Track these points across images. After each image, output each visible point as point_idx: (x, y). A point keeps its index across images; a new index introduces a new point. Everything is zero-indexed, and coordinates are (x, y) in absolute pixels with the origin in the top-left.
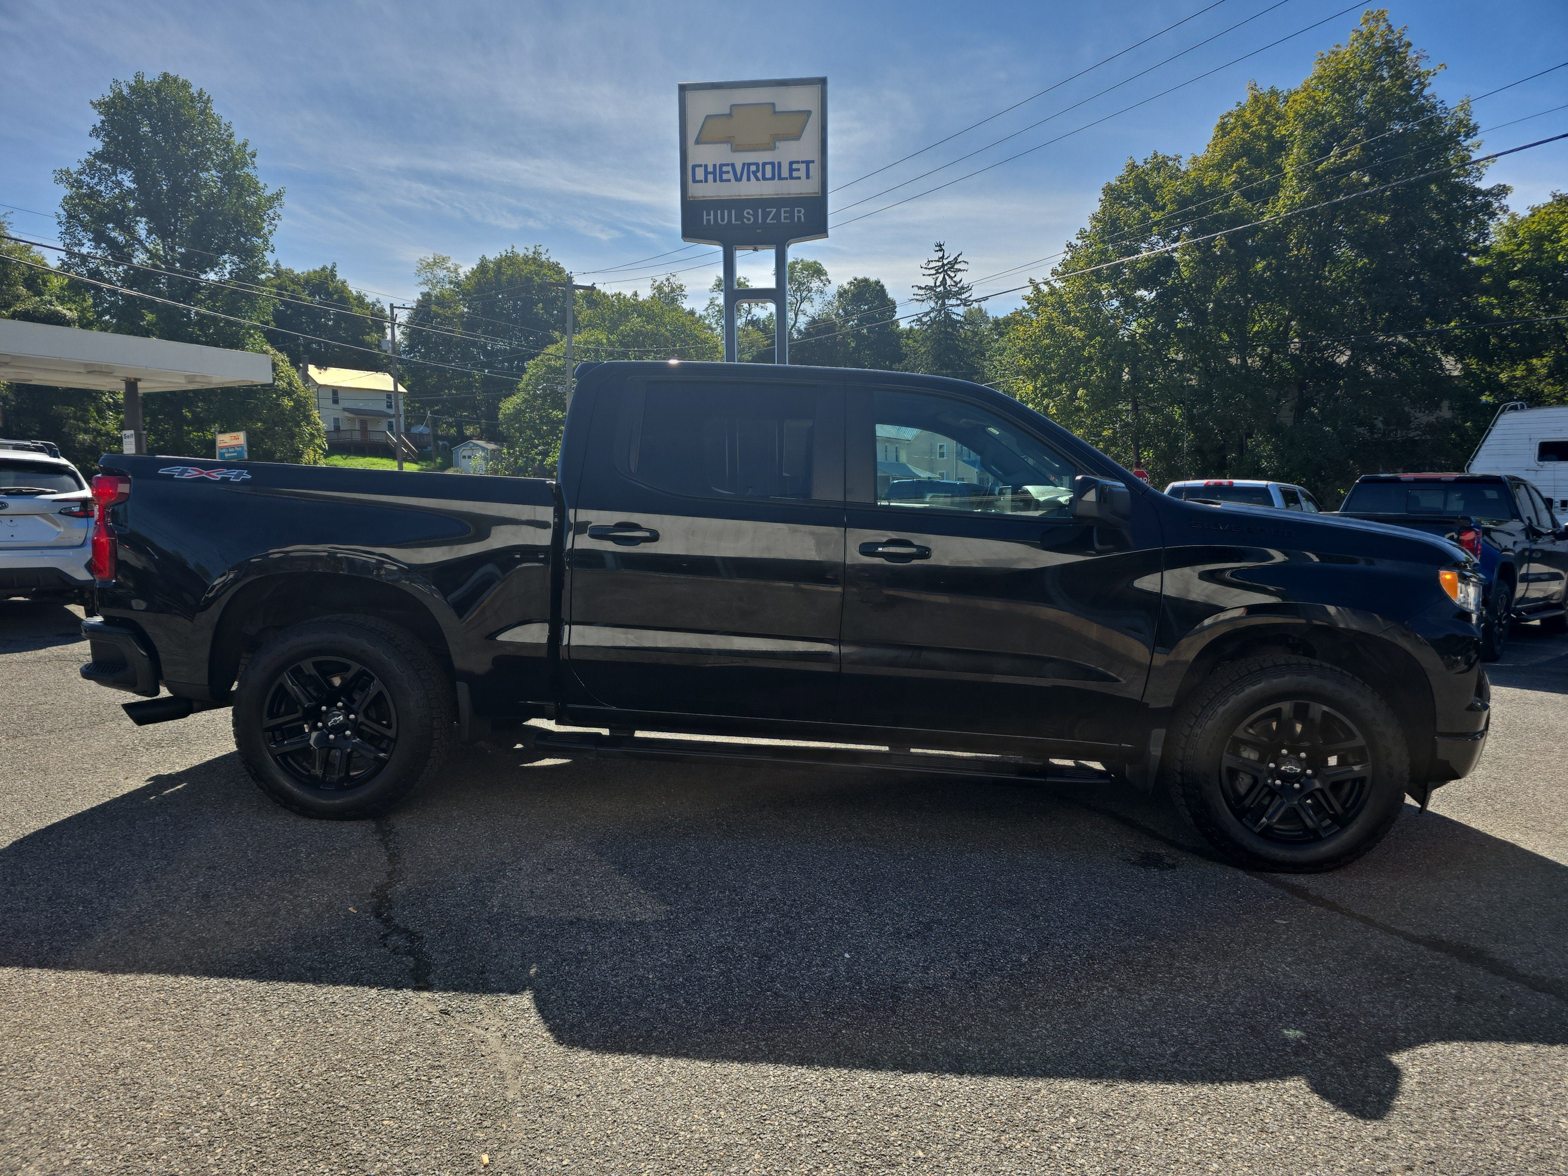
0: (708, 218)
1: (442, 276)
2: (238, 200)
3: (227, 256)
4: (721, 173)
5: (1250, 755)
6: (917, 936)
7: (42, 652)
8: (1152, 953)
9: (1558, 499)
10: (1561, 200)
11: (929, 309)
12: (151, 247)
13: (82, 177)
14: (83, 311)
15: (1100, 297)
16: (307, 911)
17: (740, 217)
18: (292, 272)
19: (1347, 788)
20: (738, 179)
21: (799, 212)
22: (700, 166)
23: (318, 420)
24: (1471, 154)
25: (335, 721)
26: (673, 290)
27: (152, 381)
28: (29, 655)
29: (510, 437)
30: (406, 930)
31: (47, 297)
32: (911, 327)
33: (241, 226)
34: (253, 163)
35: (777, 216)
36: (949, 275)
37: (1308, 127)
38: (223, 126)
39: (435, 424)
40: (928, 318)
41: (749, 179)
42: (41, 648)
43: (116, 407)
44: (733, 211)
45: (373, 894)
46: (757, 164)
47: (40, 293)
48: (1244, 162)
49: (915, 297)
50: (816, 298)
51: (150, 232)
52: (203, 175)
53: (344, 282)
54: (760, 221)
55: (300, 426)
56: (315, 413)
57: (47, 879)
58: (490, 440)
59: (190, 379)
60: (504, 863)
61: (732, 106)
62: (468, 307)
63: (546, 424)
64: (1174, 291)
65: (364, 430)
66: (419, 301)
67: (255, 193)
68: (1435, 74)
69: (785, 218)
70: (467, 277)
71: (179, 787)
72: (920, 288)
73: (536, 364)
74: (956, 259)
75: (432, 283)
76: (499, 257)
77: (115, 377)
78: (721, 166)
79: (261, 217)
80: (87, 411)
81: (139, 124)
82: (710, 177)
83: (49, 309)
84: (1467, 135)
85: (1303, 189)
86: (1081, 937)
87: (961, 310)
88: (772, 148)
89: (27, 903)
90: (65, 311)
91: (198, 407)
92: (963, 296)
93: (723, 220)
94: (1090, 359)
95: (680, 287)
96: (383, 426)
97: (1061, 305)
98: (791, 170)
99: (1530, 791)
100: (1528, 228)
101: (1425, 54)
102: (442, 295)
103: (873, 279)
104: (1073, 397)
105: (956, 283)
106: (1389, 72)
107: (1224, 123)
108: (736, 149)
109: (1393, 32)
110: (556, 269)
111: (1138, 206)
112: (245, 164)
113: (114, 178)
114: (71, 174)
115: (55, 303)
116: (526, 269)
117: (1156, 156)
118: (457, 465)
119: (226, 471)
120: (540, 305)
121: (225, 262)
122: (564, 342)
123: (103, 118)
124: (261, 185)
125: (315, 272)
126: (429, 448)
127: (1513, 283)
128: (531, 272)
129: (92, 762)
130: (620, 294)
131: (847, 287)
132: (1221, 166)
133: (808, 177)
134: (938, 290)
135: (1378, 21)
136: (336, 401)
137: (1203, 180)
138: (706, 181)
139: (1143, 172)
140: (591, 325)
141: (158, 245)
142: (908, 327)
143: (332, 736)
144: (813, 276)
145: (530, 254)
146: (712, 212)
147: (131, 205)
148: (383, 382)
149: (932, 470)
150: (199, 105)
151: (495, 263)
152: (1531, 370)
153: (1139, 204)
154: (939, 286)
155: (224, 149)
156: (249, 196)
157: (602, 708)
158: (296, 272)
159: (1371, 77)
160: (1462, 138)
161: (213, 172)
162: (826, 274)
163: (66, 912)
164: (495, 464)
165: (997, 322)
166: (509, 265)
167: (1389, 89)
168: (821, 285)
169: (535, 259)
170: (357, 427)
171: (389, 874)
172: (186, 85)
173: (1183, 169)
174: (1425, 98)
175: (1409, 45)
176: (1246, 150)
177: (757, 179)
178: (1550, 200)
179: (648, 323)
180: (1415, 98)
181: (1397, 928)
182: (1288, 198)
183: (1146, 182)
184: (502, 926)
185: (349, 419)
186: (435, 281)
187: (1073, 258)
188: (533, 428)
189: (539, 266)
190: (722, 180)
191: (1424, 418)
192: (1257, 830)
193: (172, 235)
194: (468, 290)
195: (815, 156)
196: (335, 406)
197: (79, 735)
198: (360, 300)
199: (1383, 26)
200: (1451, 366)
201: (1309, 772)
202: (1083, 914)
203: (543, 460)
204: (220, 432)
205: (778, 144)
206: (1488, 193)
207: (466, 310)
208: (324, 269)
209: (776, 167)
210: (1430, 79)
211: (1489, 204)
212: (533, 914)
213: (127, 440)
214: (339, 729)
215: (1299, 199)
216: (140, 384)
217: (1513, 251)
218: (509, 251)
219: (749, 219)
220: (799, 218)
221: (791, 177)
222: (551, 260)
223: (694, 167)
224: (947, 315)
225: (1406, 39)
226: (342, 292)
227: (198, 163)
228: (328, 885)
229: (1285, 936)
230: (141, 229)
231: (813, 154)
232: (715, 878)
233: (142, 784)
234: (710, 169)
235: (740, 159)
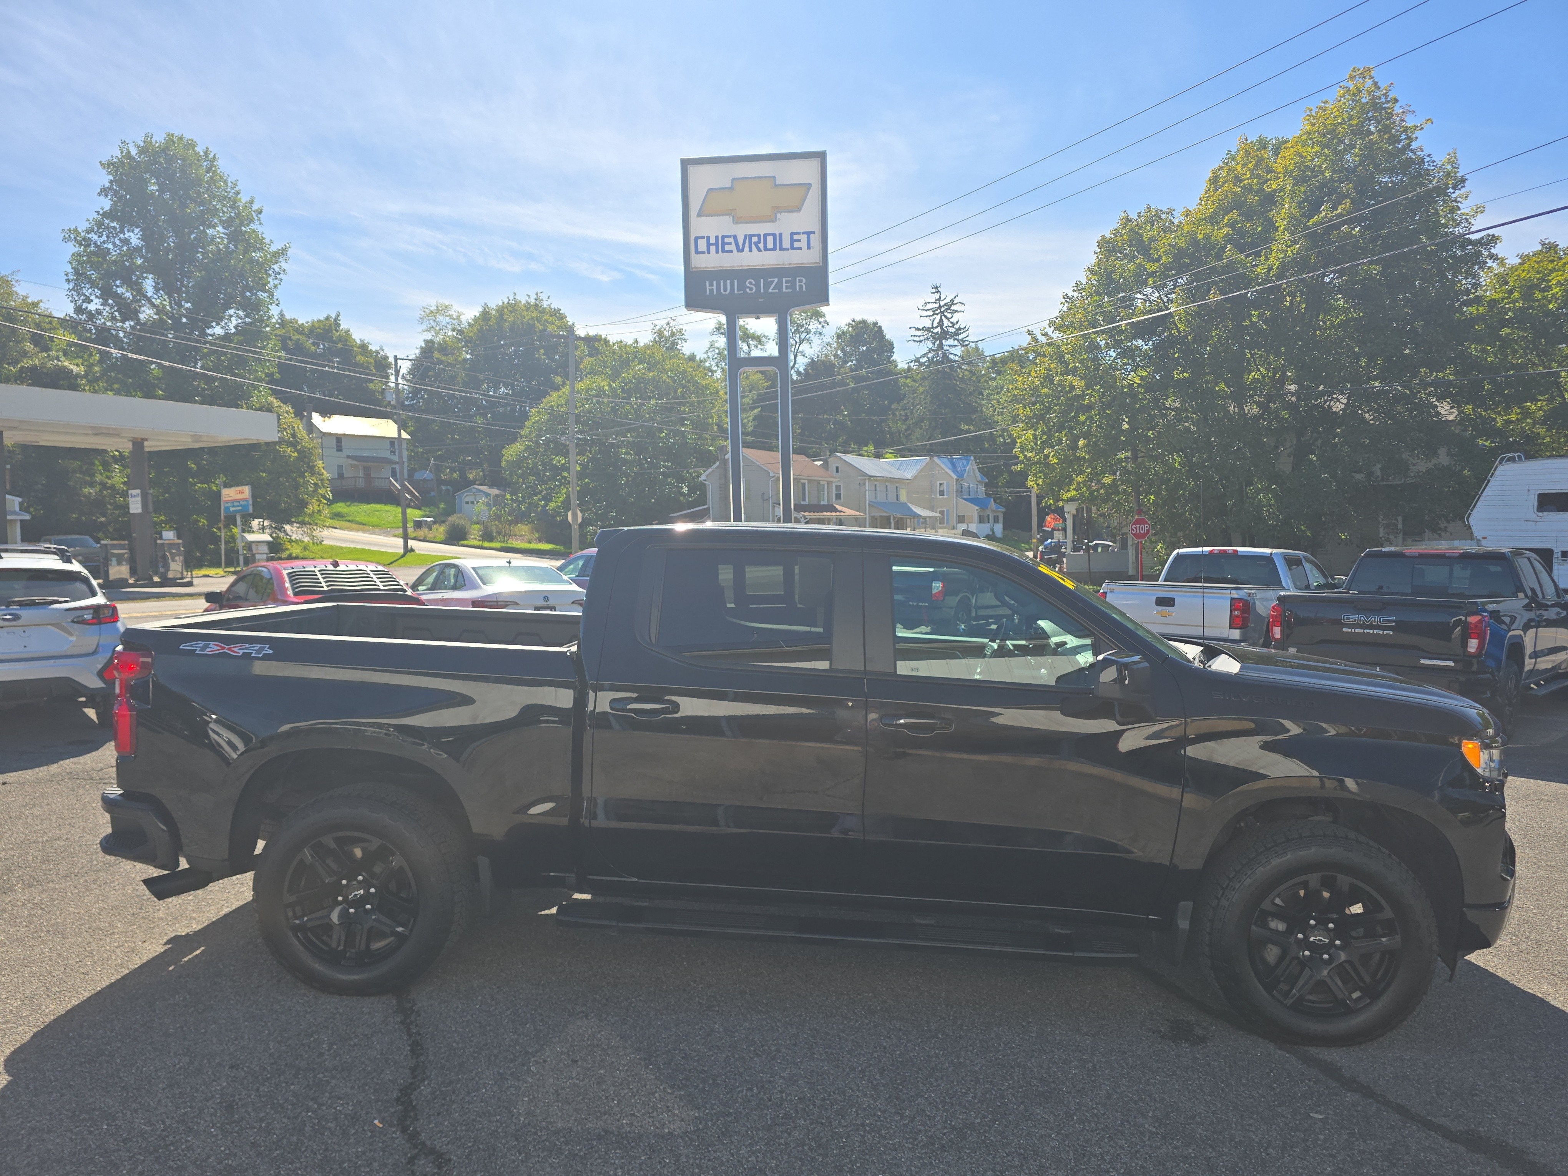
0: (711, 288)
1: (444, 323)
2: (244, 256)
3: (233, 310)
4: (724, 244)
5: (1278, 925)
6: (951, 1147)
7: (54, 768)
8: (1190, 1165)
9: (1558, 550)
10: (1550, 248)
11: (925, 351)
12: (157, 302)
13: (90, 236)
14: (90, 366)
15: (1098, 347)
16: (332, 1125)
17: (742, 287)
18: (297, 321)
19: (1377, 957)
20: (740, 250)
21: (801, 281)
22: (703, 237)
23: (323, 471)
24: (1459, 204)
25: (356, 895)
26: (673, 334)
27: (158, 440)
28: (42, 772)
29: (513, 483)
30: (432, 1151)
31: (53, 353)
32: (909, 367)
33: (247, 281)
34: (259, 220)
35: (779, 286)
36: (945, 316)
37: (1297, 182)
38: (229, 184)
39: (438, 469)
40: (926, 359)
41: (750, 250)
42: (54, 763)
43: (120, 459)
44: (736, 282)
45: (398, 1100)
46: (759, 236)
47: (47, 349)
48: (1235, 215)
49: (913, 338)
50: (815, 340)
51: (157, 289)
52: (210, 232)
53: (347, 332)
54: (762, 291)
55: (304, 477)
56: (320, 463)
57: (70, 1086)
58: (491, 486)
59: (196, 438)
60: (527, 1053)
61: (733, 179)
62: (470, 354)
63: (549, 471)
64: (1172, 342)
65: (367, 476)
66: (422, 348)
67: (261, 249)
68: (1422, 129)
69: (787, 287)
70: (469, 324)
71: (198, 952)
72: (917, 329)
73: (538, 412)
74: (952, 300)
75: (435, 330)
76: (501, 304)
77: (122, 437)
78: (723, 237)
79: (266, 272)
80: (93, 464)
81: (146, 182)
82: (713, 248)
83: (57, 365)
84: (1455, 187)
85: (1295, 242)
86: (1117, 1144)
87: (958, 351)
88: (774, 220)
89: (51, 1120)
90: (72, 367)
91: (203, 459)
92: (960, 337)
93: (725, 290)
94: (1090, 407)
95: (680, 331)
96: (386, 472)
97: (1059, 357)
98: (792, 241)
99: (1554, 923)
100: (1519, 276)
101: (1410, 109)
102: (445, 342)
103: (870, 320)
104: (1074, 446)
105: (953, 324)
106: (1376, 127)
107: (1216, 177)
108: (737, 221)
109: (1379, 88)
110: (558, 315)
111: (1131, 258)
112: (251, 221)
113: (122, 236)
114: (79, 233)
115: (63, 358)
116: (529, 315)
117: (1149, 209)
118: (461, 511)
119: (247, 645)
120: (542, 351)
121: (231, 316)
122: (566, 390)
123: (111, 177)
124: (267, 241)
125: (319, 321)
126: (433, 494)
127: (1505, 331)
128: (533, 318)
129: (109, 920)
130: (621, 342)
131: (845, 328)
132: (1212, 220)
133: (809, 247)
134: (935, 331)
135: (1364, 77)
136: (339, 448)
137: (1197, 233)
138: (709, 252)
139: (1137, 225)
140: (592, 372)
141: (165, 300)
142: (906, 367)
143: (352, 910)
144: (811, 318)
145: (532, 301)
146: (715, 282)
147: (139, 261)
148: (386, 428)
149: (932, 509)
150: (205, 164)
151: (497, 311)
152: (1526, 414)
153: (1135, 257)
154: (937, 327)
155: (231, 207)
156: (255, 252)
157: (623, 879)
158: (300, 322)
159: (1360, 132)
160: (1451, 190)
161: (220, 229)
162: (824, 316)
163: (90, 1133)
164: (497, 510)
165: (994, 362)
166: (511, 312)
167: (1376, 143)
168: (820, 327)
169: (536, 305)
170: (361, 475)
171: (413, 1070)
172: (191, 145)
173: (1176, 222)
174: (1412, 151)
175: (1396, 101)
176: (1238, 204)
177: (759, 250)
178: (1540, 248)
179: (650, 370)
180: (1403, 151)
181: (1434, 1120)
182: (1281, 251)
183: (1141, 236)
184: (530, 1142)
185: (353, 466)
186: (438, 328)
187: (1069, 309)
188: (537, 474)
189: (540, 312)
190: (724, 251)
191: (1421, 466)
192: (1289, 1001)
193: (179, 291)
194: (471, 337)
195: (816, 227)
196: (339, 453)
197: (94, 881)
198: (364, 347)
199: (1369, 83)
200: (1447, 411)
201: (1338, 942)
202: (1117, 1112)
203: (546, 505)
204: (225, 487)
205: (778, 215)
206: (1479, 242)
207: (468, 357)
208: (328, 318)
209: (778, 238)
210: (1417, 133)
211: (1479, 254)
212: (560, 1125)
213: (134, 499)
214: (359, 903)
215: (1292, 252)
216: (146, 443)
217: (1503, 299)
218: (511, 298)
219: (751, 289)
220: (801, 287)
221: (793, 248)
222: (552, 307)
223: (697, 239)
224: (944, 355)
225: (1392, 95)
226: (346, 340)
227: (205, 220)
228: (352, 1088)
229: (1322, 1137)
230: (149, 284)
231: (814, 225)
232: (742, 1070)
233: (160, 949)
234: (713, 241)
235: (741, 230)
